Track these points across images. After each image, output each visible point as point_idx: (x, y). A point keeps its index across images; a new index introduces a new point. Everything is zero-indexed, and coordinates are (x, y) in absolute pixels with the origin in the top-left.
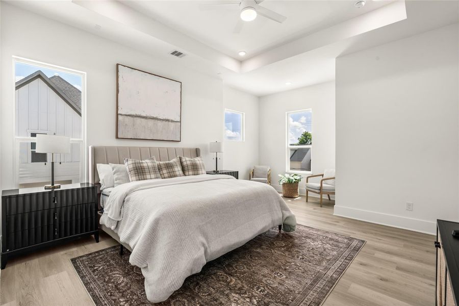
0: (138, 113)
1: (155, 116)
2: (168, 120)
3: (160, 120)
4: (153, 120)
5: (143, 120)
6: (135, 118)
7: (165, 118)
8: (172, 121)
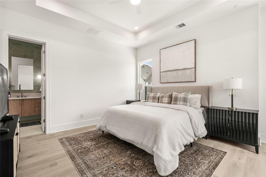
0: (168, 69)
1: (177, 69)
2: (185, 69)
3: (180, 70)
4: (176, 71)
5: (170, 72)
6: (167, 72)
7: (183, 68)
8: (188, 69)
